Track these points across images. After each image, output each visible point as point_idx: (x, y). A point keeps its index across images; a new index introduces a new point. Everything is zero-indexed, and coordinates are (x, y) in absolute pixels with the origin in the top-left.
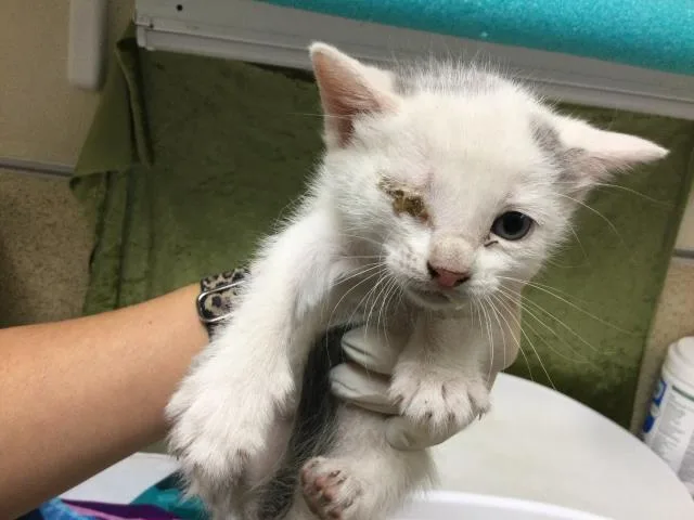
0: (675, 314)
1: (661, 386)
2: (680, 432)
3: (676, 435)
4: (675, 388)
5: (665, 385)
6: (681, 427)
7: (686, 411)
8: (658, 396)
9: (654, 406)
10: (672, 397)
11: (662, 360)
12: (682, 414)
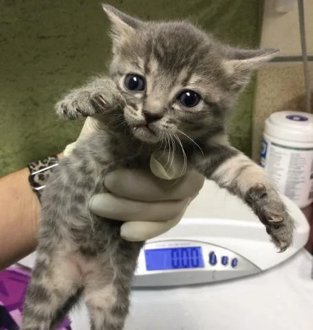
0: (268, 99)
1: (265, 145)
2: (280, 169)
3: (279, 172)
4: (273, 144)
5: (267, 144)
6: (281, 167)
7: (282, 156)
8: (264, 152)
9: (263, 159)
10: (272, 149)
11: (263, 129)
12: (280, 158)
